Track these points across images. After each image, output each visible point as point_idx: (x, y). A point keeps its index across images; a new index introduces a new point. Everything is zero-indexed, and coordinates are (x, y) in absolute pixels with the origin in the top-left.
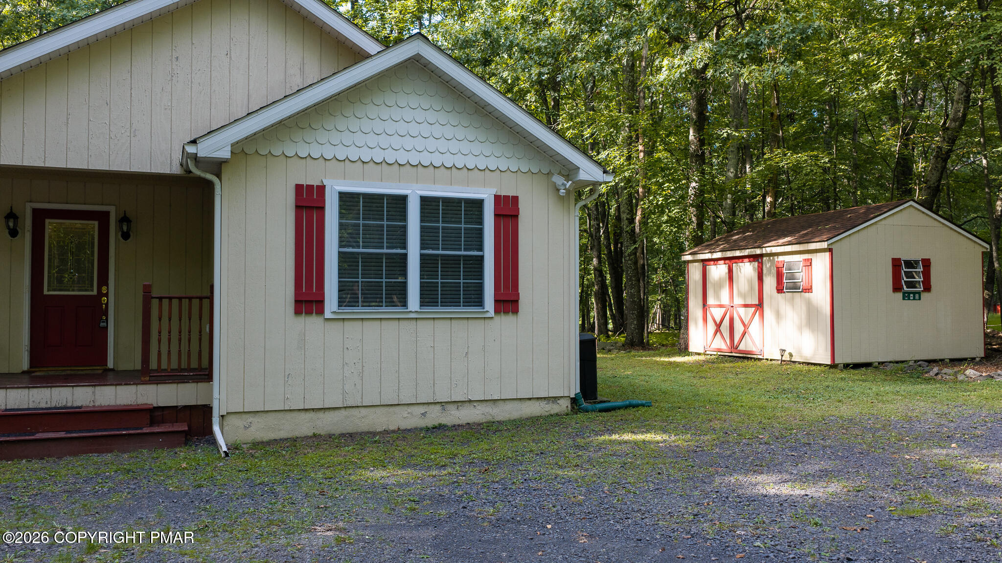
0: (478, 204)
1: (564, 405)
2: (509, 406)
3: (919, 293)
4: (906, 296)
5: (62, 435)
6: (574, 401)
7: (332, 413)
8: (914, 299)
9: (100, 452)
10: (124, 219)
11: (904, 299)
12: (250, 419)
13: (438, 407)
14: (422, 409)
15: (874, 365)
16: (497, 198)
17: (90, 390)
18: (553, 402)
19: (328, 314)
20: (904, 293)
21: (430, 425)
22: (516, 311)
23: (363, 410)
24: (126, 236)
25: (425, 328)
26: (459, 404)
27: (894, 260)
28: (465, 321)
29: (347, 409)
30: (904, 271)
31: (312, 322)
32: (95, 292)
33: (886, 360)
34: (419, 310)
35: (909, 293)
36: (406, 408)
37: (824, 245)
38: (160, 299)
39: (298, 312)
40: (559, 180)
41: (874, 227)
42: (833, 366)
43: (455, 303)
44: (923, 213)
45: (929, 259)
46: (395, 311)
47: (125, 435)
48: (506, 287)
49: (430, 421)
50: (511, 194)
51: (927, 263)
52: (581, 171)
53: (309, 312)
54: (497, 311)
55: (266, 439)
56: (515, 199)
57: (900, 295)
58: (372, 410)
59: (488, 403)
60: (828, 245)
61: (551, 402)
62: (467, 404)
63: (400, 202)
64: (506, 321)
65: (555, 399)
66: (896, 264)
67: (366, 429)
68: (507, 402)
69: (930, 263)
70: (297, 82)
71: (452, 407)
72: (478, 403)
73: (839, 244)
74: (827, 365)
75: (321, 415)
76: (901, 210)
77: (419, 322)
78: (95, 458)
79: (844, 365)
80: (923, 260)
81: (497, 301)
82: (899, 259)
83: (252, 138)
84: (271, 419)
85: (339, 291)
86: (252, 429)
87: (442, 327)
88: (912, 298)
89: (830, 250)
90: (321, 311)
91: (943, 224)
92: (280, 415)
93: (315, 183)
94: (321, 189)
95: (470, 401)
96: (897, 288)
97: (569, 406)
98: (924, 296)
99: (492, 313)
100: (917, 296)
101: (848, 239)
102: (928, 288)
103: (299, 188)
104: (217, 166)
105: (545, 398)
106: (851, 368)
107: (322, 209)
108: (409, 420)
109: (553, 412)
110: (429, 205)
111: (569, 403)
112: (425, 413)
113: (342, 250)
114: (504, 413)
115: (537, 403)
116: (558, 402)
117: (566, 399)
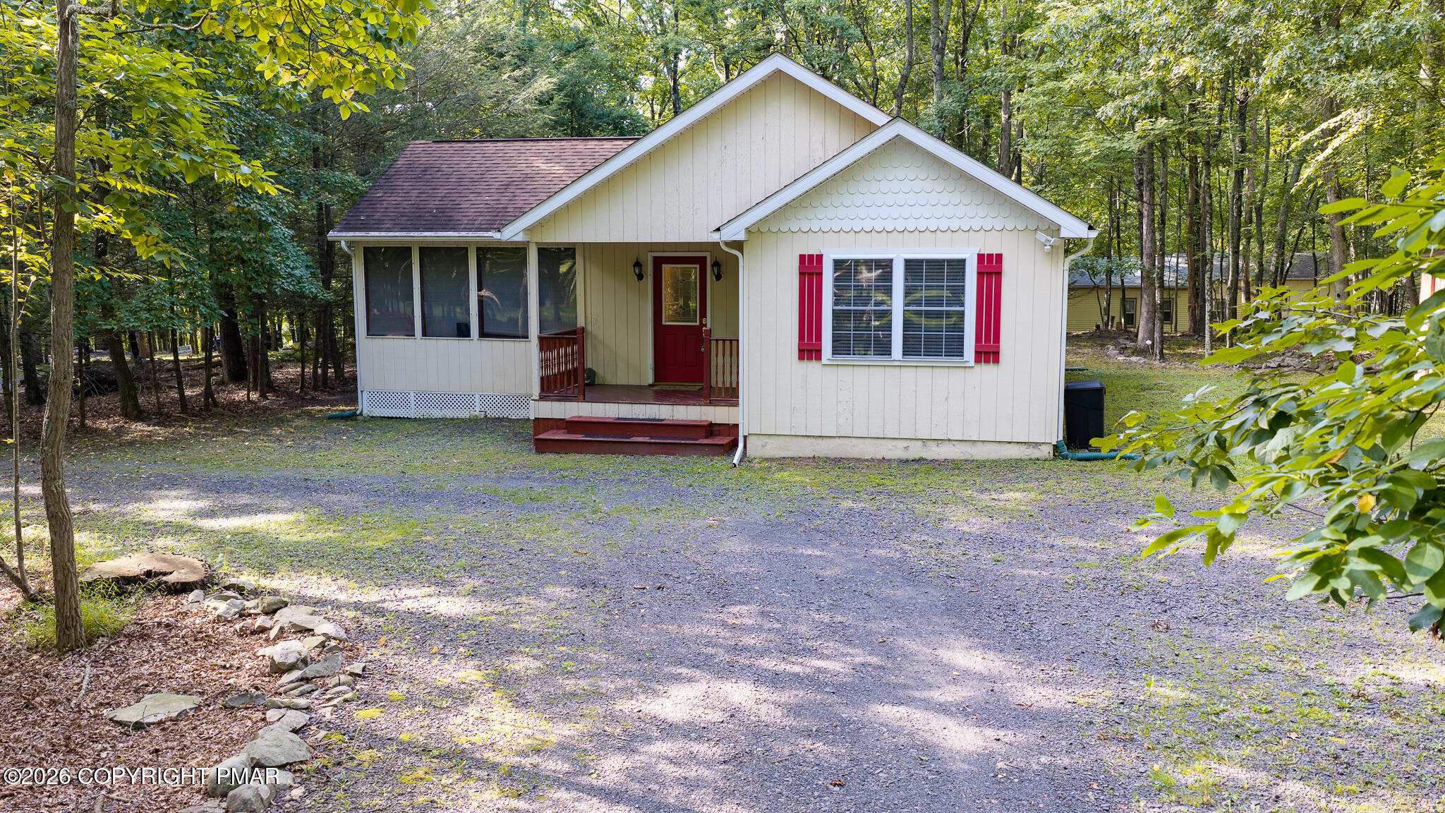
0: (961, 263)
1: (1047, 451)
2: (988, 447)
5: (646, 439)
6: (1056, 448)
7: (829, 441)
9: (668, 454)
10: (716, 264)
12: (766, 440)
13: (920, 443)
14: (905, 444)
16: (981, 257)
17: (670, 407)
18: (1034, 447)
19: (824, 360)
21: (911, 458)
22: (996, 361)
23: (853, 440)
24: (718, 277)
25: (908, 375)
26: (940, 442)
28: (947, 370)
29: (841, 438)
31: (812, 366)
32: (698, 324)
34: (902, 360)
36: (890, 441)
38: (717, 340)
39: (801, 358)
40: (1042, 237)
43: (937, 353)
46: (882, 360)
47: (683, 443)
48: (988, 340)
49: (911, 455)
50: (995, 252)
52: (1062, 229)
53: (810, 358)
54: (978, 360)
55: (777, 456)
56: (999, 257)
58: (862, 440)
59: (967, 443)
61: (1031, 447)
62: (947, 442)
63: (887, 265)
64: (987, 370)
65: (1036, 445)
67: (856, 455)
68: (986, 444)
70: (819, 157)
71: (931, 443)
72: (957, 442)
75: (819, 441)
77: (902, 369)
78: (663, 458)
81: (978, 353)
83: (765, 219)
84: (781, 441)
85: (833, 341)
86: (768, 447)
87: (924, 375)
90: (819, 358)
92: (788, 439)
93: (815, 252)
94: (820, 257)
95: (949, 440)
97: (1051, 452)
99: (972, 363)
103: (802, 257)
104: (739, 245)
105: (1025, 443)
107: (820, 274)
108: (894, 451)
109: (1034, 456)
110: (912, 266)
111: (1051, 449)
112: (907, 448)
113: (836, 308)
114: (980, 453)
115: (1017, 447)
116: (1041, 447)
117: (1048, 445)
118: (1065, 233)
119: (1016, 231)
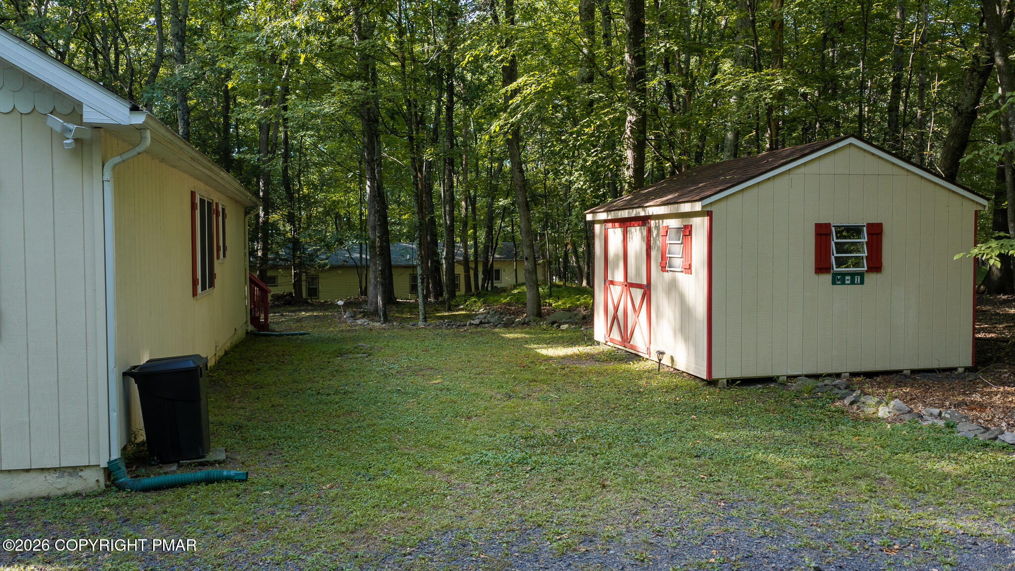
1: (93, 480)
3: (861, 275)
4: (839, 279)
6: (109, 473)
8: (853, 283)
11: (834, 283)
15: (781, 379)
18: (70, 474)
20: (835, 275)
27: (818, 226)
30: (835, 243)
33: (800, 373)
35: (844, 275)
37: (698, 207)
41: (786, 178)
42: (711, 382)
44: (873, 154)
45: (881, 225)
51: (876, 231)
57: (827, 278)
60: (703, 207)
61: (66, 474)
65: (75, 470)
66: (822, 232)
69: (882, 230)
73: (723, 204)
74: (703, 380)
76: (834, 151)
79: (728, 381)
80: (870, 226)
82: (828, 226)
88: (848, 282)
89: (710, 214)
91: (908, 171)
96: (822, 267)
97: (103, 480)
98: (870, 278)
100: (858, 279)
101: (740, 196)
102: (875, 265)
105: (55, 469)
106: (738, 385)
109: (71, 490)
111: (100, 475)
115: (41, 476)
116: (80, 474)
117: (94, 469)
118: (90, 116)
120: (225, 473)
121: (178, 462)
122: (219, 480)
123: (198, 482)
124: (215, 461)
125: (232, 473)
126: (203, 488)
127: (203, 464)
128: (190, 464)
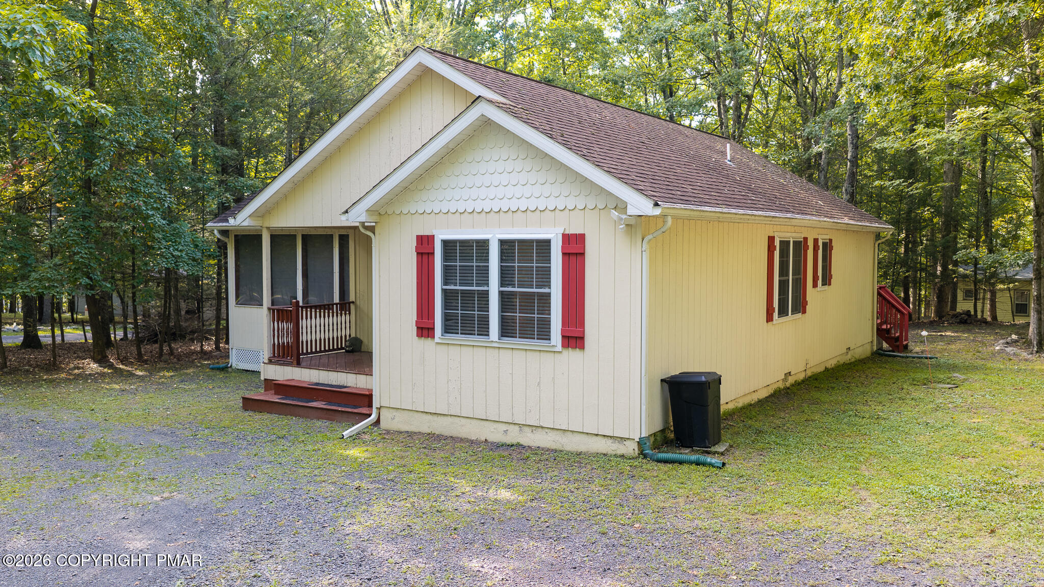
0: (546, 244)
1: (631, 448)
2: (577, 438)
5: (319, 405)
6: (641, 445)
7: (441, 417)
12: (395, 413)
13: (517, 428)
14: (504, 427)
16: (564, 236)
18: (619, 442)
19: (437, 339)
21: (509, 442)
22: (582, 347)
23: (463, 420)
25: (506, 355)
26: (534, 428)
28: (538, 354)
29: (452, 417)
31: (427, 343)
34: (498, 341)
36: (492, 424)
39: (419, 335)
43: (531, 336)
46: (482, 340)
47: (339, 411)
48: (573, 324)
49: (509, 440)
50: (578, 231)
52: (629, 206)
53: (426, 336)
54: (564, 345)
56: (582, 237)
58: (468, 420)
59: (558, 432)
61: (617, 441)
62: (540, 429)
63: (483, 245)
64: (573, 355)
65: (622, 439)
67: (464, 435)
68: (576, 434)
71: (526, 429)
72: (550, 430)
75: (435, 418)
77: (501, 350)
81: (564, 338)
84: (405, 415)
85: (444, 320)
86: (396, 420)
90: (432, 336)
92: (411, 413)
93: (429, 233)
94: (432, 238)
95: (542, 427)
97: (636, 449)
99: (559, 348)
103: (419, 238)
105: (611, 437)
107: (433, 253)
108: (495, 434)
109: (619, 452)
110: (506, 246)
111: (635, 446)
112: (506, 431)
113: (445, 287)
114: (572, 444)
115: (603, 440)
116: (625, 443)
117: (632, 441)
118: (631, 211)
119: (597, 210)
120: (709, 460)
121: (692, 448)
122: (704, 464)
123: (691, 463)
124: (716, 452)
125: (713, 461)
126: (693, 467)
127: (708, 453)
128: (699, 450)
